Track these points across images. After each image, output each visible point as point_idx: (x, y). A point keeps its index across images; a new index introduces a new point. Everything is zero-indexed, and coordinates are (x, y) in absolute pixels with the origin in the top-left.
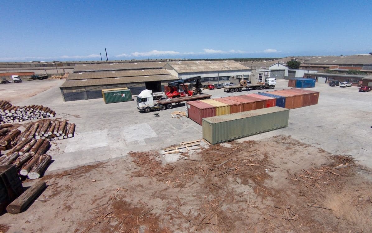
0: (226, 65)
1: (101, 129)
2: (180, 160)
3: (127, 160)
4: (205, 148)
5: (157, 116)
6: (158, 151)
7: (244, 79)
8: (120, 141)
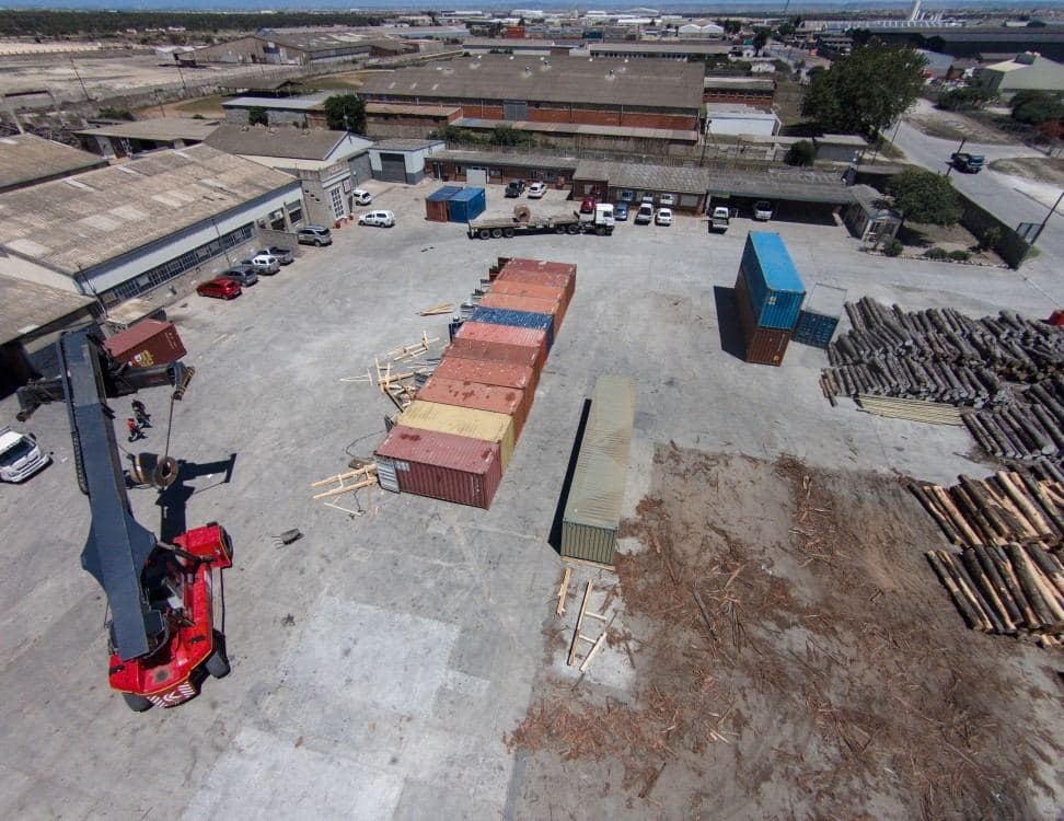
0: (207, 177)
2: (632, 660)
3: (547, 772)
4: (615, 586)
5: (293, 538)
6: (554, 679)
7: (291, 215)
8: (405, 736)
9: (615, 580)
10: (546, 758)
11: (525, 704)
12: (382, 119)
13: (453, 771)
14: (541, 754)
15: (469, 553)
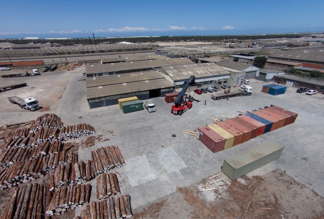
0: (210, 69)
1: (140, 155)
2: (216, 199)
3: (179, 198)
4: (228, 185)
5: (174, 136)
6: (196, 187)
7: (224, 81)
8: (163, 173)
9: (230, 184)
10: (181, 196)
11: (186, 186)
12: (271, 64)
13: (165, 183)
14: (181, 195)
15: (202, 157)
